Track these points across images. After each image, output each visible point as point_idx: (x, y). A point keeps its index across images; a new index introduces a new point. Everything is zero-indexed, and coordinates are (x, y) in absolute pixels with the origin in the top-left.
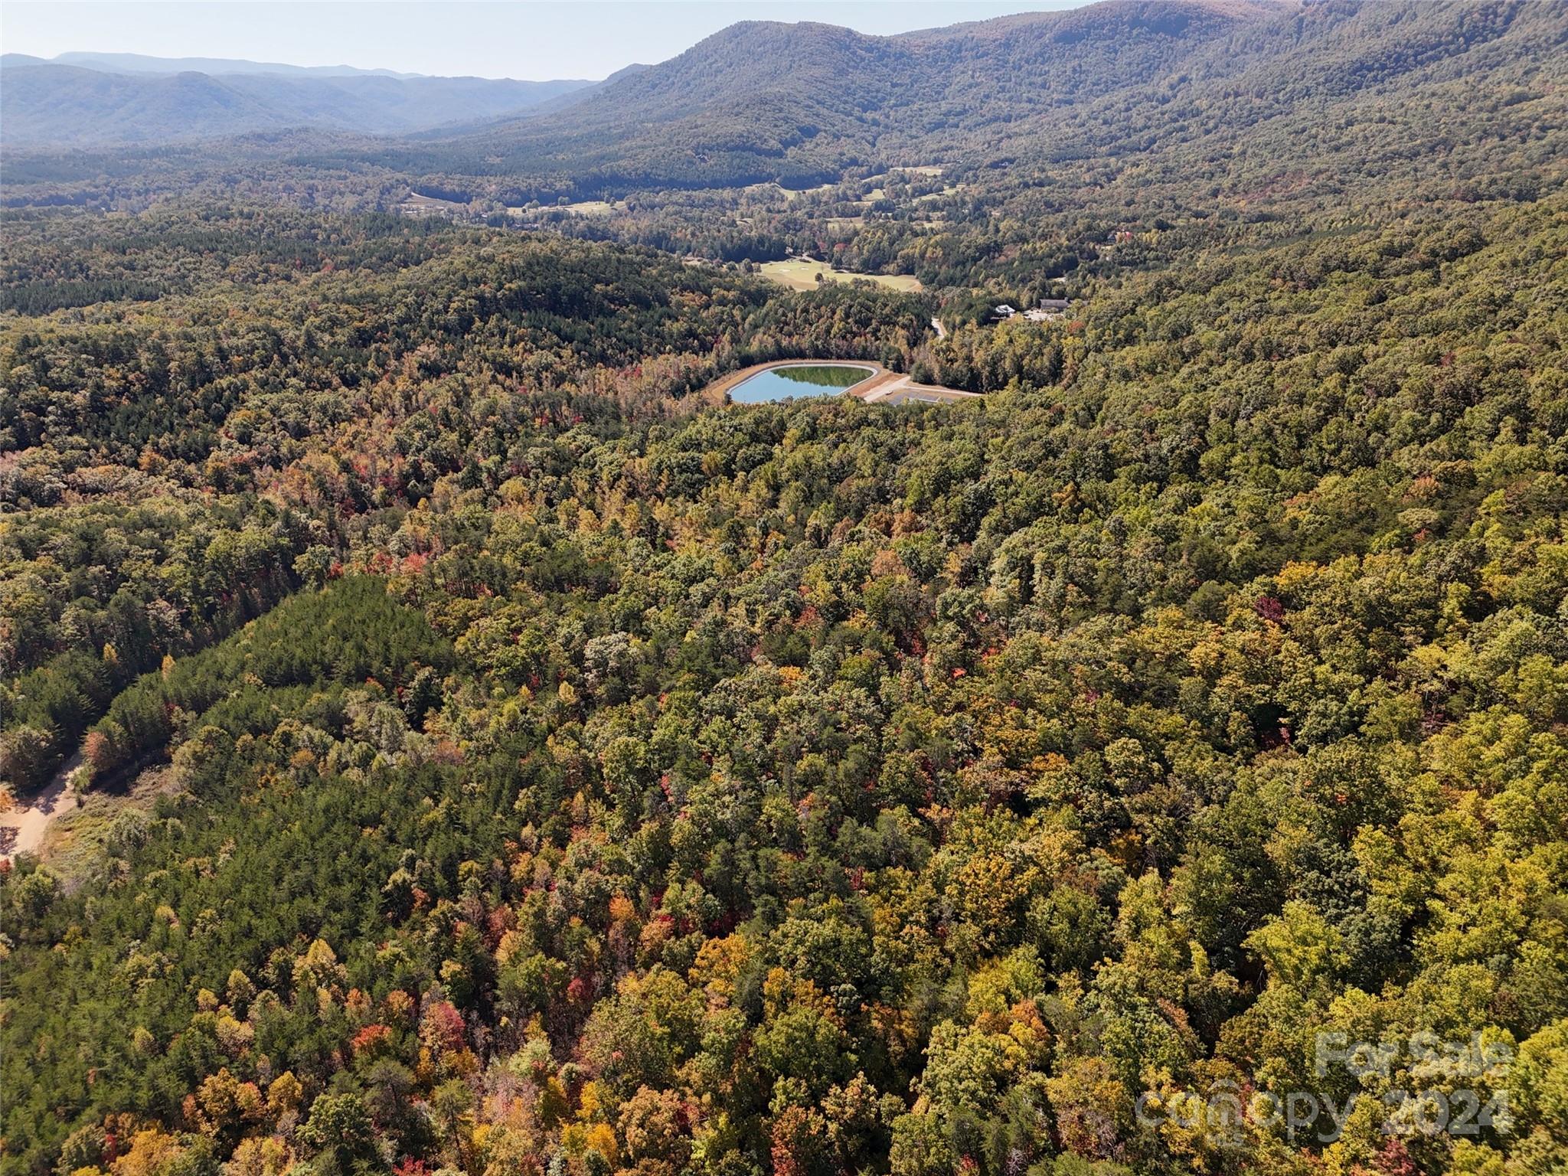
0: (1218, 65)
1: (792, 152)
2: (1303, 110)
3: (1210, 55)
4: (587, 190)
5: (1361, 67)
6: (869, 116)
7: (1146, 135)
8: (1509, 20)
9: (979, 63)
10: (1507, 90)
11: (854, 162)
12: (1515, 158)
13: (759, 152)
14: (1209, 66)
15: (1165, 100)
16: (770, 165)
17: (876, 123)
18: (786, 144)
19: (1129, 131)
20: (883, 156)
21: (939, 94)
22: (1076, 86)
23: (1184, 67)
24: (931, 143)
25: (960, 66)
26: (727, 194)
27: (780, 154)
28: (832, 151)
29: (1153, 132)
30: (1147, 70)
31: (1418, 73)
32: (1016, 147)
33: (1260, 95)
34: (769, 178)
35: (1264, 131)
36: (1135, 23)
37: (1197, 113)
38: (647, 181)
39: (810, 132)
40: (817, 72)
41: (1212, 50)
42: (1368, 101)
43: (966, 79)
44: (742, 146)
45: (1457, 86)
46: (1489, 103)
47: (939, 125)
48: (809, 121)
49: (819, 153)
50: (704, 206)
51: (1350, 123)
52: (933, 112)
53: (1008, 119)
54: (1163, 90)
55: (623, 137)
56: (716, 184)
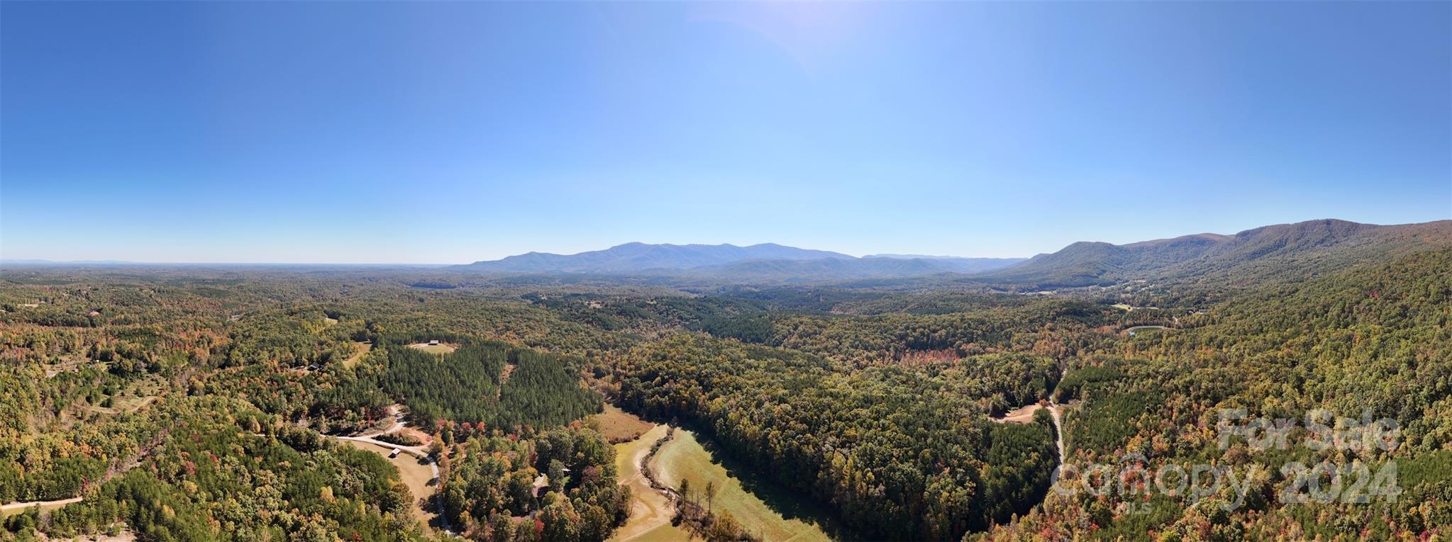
0: (1216, 253)
1: (1100, 277)
2: (1242, 264)
3: (1213, 250)
4: (1043, 288)
5: (1254, 253)
6: (1120, 266)
7: (1202, 271)
8: (1286, 243)
9: (1149, 252)
10: (1290, 259)
11: (1119, 279)
12: (1296, 274)
13: (1091, 277)
14: (1213, 253)
15: (1204, 262)
16: (1095, 280)
17: (1122, 269)
18: (1099, 274)
19: (1197, 270)
20: (1126, 277)
21: (1138, 261)
22: (1177, 258)
23: (1207, 253)
24: (1140, 274)
25: (1143, 253)
26: (1085, 288)
27: (1097, 277)
28: (1112, 276)
29: (1203, 270)
30: (1196, 254)
31: (1268, 255)
32: (1166, 274)
33: (1230, 260)
34: (1096, 284)
35: (1234, 269)
36: (1191, 242)
37: (1214, 265)
38: (1059, 285)
39: (1104, 271)
40: (1103, 255)
41: (1213, 249)
42: (1257, 261)
43: (1146, 257)
44: (1086, 275)
45: (1279, 258)
46: (1287, 262)
47: (1140, 269)
48: (1103, 268)
49: (1108, 277)
50: (1080, 291)
51: (1256, 267)
52: (1138, 266)
53: (1160, 267)
54: (1202, 259)
55: (1047, 274)
56: (1080, 286)
